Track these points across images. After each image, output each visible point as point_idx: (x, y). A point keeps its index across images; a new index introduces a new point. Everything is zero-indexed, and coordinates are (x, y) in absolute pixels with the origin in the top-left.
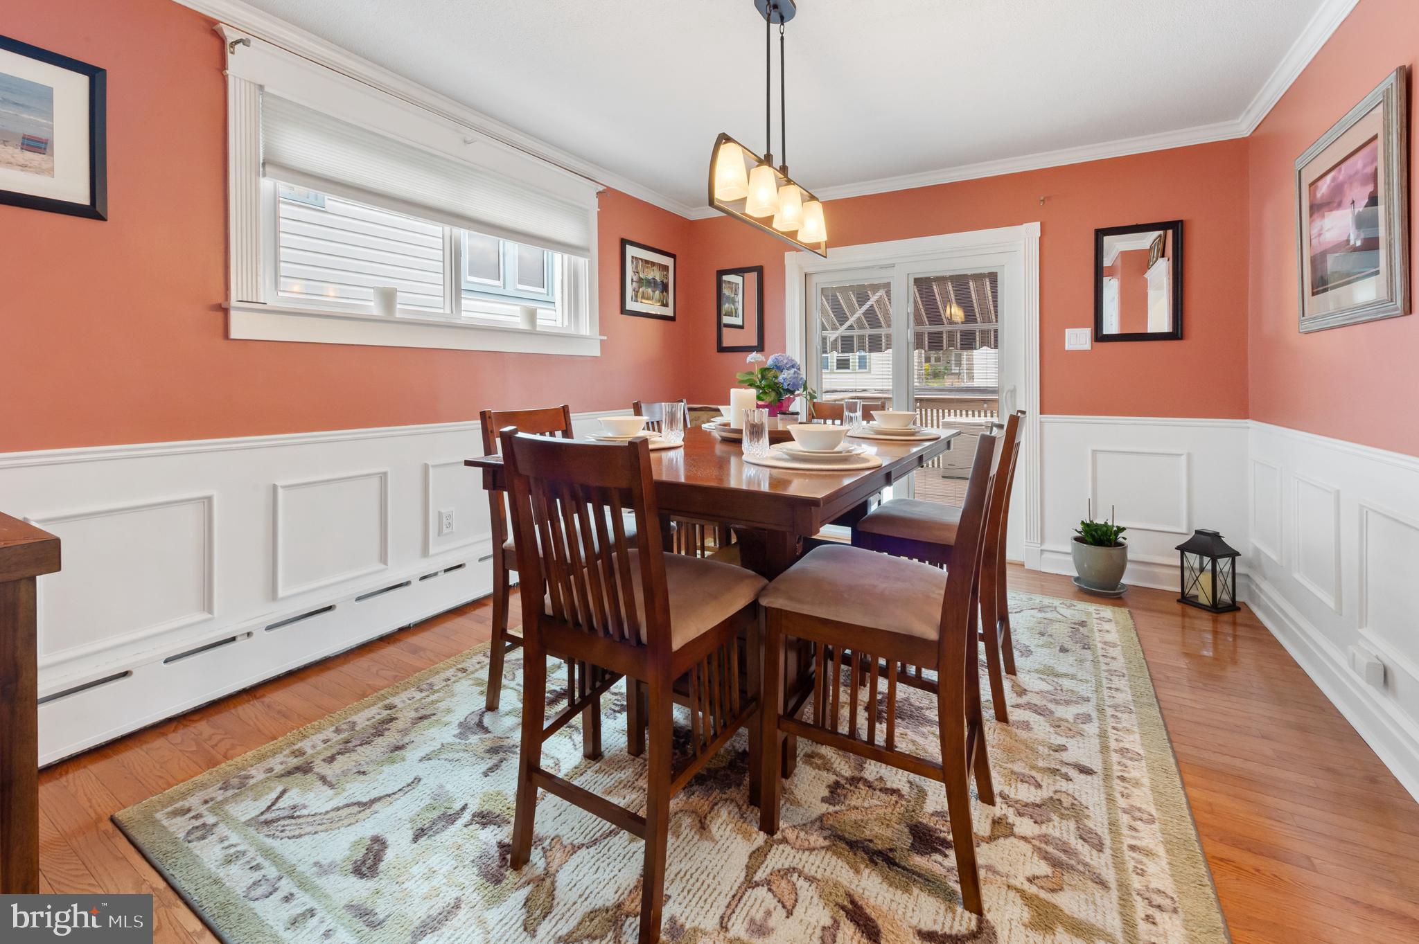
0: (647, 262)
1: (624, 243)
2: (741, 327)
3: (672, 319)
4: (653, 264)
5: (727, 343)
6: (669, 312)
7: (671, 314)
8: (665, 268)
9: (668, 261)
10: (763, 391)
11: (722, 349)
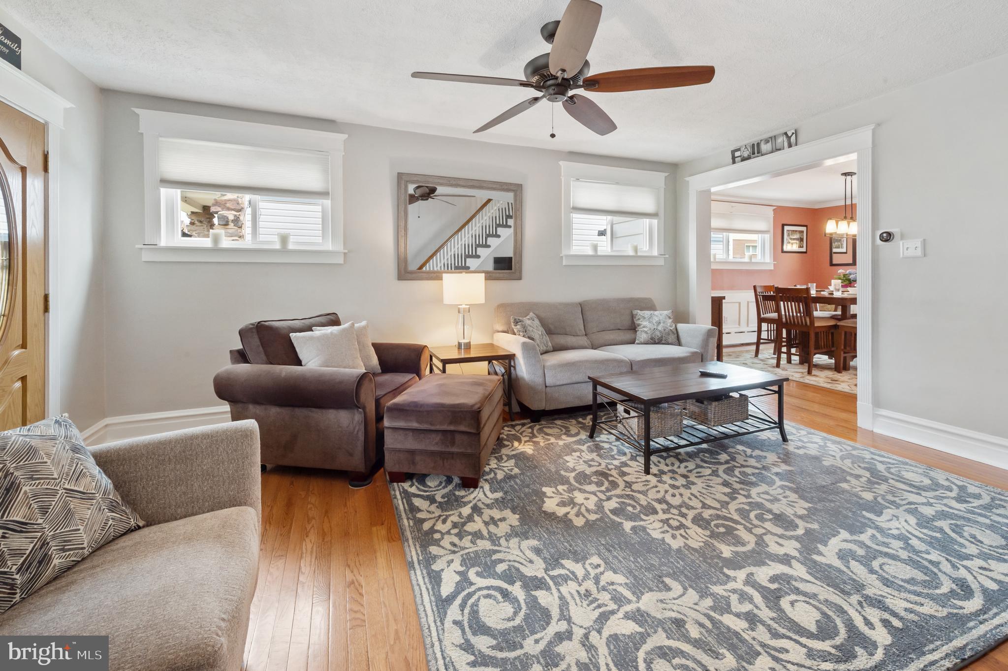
0: (793, 231)
1: (783, 225)
2: (846, 253)
3: (805, 253)
4: (796, 231)
5: (834, 262)
6: (804, 250)
7: (805, 251)
8: (802, 232)
9: (804, 229)
10: (843, 281)
11: (832, 265)
